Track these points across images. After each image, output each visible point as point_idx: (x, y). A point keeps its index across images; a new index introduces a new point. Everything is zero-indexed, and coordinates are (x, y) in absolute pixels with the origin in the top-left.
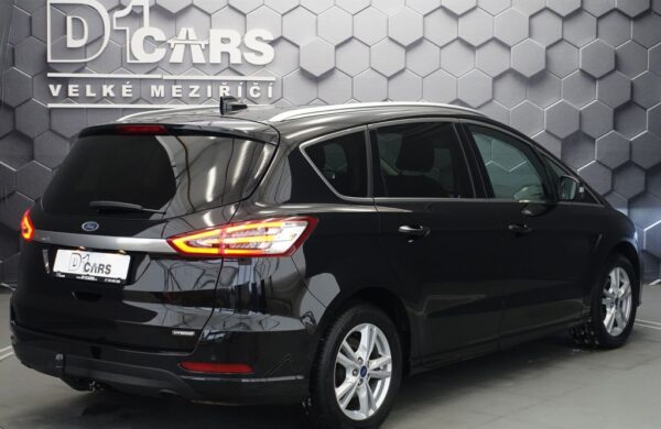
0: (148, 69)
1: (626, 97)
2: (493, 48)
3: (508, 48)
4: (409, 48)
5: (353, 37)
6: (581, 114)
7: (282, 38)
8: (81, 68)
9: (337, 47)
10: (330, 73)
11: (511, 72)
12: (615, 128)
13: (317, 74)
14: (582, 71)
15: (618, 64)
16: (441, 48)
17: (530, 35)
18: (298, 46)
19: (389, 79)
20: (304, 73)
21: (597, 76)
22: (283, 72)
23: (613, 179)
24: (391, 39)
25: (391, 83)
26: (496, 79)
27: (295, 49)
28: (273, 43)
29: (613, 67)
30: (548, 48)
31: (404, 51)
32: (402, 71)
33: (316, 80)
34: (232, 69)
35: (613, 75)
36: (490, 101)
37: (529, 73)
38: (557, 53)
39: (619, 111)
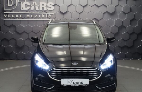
0: (26, 11)
1: (133, 17)
2: (103, 7)
3: (106, 7)
4: (84, 7)
5: (71, 4)
6: (123, 21)
7: (56, 4)
8: (11, 11)
9: (68, 6)
10: (67, 12)
11: (107, 12)
12: (130, 24)
13: (64, 12)
14: (123, 12)
15: (131, 10)
16: (91, 7)
17: (111, 4)
18: (59, 6)
19: (80, 13)
20: (61, 12)
21: (126, 13)
22: (56, 12)
23: (130, 36)
24: (80, 5)
25: (80, 14)
26: (104, 14)
27: (59, 7)
28: (54, 5)
29: (130, 11)
30: (115, 7)
31: (83, 7)
32: (83, 12)
33: (63, 14)
34: (45, 11)
35: (130, 13)
36: (102, 19)
37: (111, 12)
38: (117, 8)
39: (131, 21)
